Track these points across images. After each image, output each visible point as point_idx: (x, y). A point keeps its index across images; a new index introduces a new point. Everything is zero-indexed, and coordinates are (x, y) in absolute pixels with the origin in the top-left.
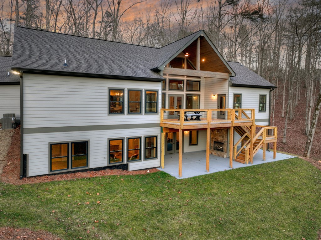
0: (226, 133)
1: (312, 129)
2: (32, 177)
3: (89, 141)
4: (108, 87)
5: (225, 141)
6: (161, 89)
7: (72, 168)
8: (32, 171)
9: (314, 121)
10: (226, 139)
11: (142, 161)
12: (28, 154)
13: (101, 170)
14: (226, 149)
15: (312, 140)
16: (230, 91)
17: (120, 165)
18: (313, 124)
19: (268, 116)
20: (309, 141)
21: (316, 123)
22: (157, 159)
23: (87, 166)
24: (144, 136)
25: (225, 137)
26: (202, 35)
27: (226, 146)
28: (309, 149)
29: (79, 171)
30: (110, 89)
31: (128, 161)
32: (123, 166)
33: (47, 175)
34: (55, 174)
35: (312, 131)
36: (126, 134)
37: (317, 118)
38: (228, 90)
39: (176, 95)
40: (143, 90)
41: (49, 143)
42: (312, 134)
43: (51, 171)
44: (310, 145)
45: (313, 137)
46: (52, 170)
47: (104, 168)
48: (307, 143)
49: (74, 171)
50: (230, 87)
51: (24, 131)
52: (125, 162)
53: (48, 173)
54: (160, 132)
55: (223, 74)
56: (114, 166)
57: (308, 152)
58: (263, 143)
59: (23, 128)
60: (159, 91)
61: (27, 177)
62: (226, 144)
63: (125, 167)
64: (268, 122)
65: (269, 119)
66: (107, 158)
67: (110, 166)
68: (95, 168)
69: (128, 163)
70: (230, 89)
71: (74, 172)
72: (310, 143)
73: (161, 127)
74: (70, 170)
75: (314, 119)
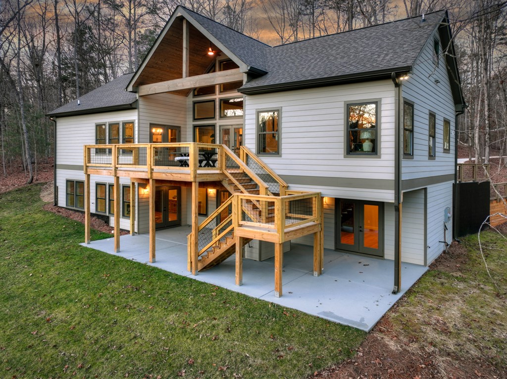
2: (60, 207)
4: (95, 123)
7: (76, 207)
8: (60, 202)
24: (122, 184)
26: (179, 15)
29: (80, 212)
32: (106, 218)
34: (68, 209)
40: (121, 123)
46: (67, 205)
47: (93, 215)
49: (77, 210)
51: (57, 167)
52: (107, 213)
53: (65, 207)
66: (95, 204)
69: (109, 215)
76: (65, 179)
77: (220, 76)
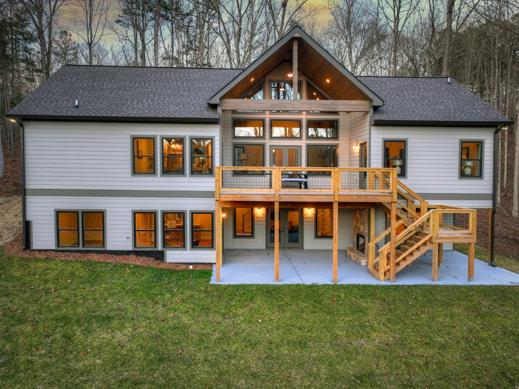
0: (367, 218)
2: (37, 250)
3: (106, 212)
4: (131, 135)
5: (366, 234)
6: (219, 135)
7: (83, 246)
8: (37, 243)
10: (367, 229)
11: (187, 250)
12: (32, 221)
13: (124, 255)
17: (152, 251)
19: (491, 187)
22: (215, 249)
23: (104, 247)
24: (190, 210)
25: (366, 224)
26: (298, 35)
27: (367, 243)
29: (93, 252)
30: (133, 138)
31: (164, 247)
32: (157, 254)
34: (63, 251)
36: (159, 205)
38: (370, 134)
39: (286, 146)
40: (187, 138)
43: (58, 245)
46: (60, 245)
47: (128, 253)
49: (86, 250)
50: (372, 128)
51: (27, 192)
52: (160, 247)
53: (54, 249)
56: (142, 251)
59: (25, 189)
60: (216, 139)
61: (31, 249)
62: (367, 239)
63: (160, 256)
64: (491, 201)
65: (493, 194)
66: (131, 238)
67: (137, 251)
68: (115, 251)
69: (163, 249)
70: (372, 132)
71: (86, 252)
74: (81, 248)
76: (54, 210)
77: (342, 104)
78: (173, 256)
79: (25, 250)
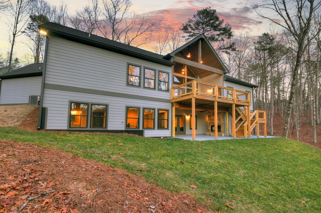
0: (223, 117)
1: (288, 118)
2: (50, 130)
3: (109, 105)
4: (127, 62)
5: (222, 123)
6: (171, 72)
9: (289, 112)
10: (223, 121)
11: (155, 130)
12: (48, 108)
13: (119, 133)
14: (223, 129)
15: (288, 127)
16: (224, 84)
17: (136, 130)
18: (288, 115)
20: (286, 128)
21: (290, 114)
22: (169, 130)
23: (106, 127)
24: (158, 108)
25: (221, 120)
26: (203, 37)
27: (223, 127)
28: (287, 134)
29: (98, 131)
30: (128, 64)
31: (143, 128)
32: (139, 132)
33: (65, 130)
34: (73, 131)
35: (288, 120)
36: (142, 104)
37: (291, 110)
38: (223, 83)
40: (157, 71)
41: (69, 101)
42: (288, 122)
43: (70, 127)
44: (287, 130)
45: (289, 125)
47: (121, 131)
48: (284, 129)
50: (224, 81)
51: (46, 86)
52: (141, 128)
53: (66, 129)
54: (171, 107)
55: (219, 70)
56: (131, 131)
57: (286, 136)
58: (256, 123)
59: (44, 83)
60: (170, 74)
61: (45, 129)
62: (223, 125)
63: (141, 133)
67: (127, 131)
69: (143, 130)
70: (224, 83)
71: (93, 131)
72: (287, 129)
73: (172, 103)
74: (89, 128)
75: (289, 110)
76: (68, 101)
78: (148, 133)
79: (39, 129)
